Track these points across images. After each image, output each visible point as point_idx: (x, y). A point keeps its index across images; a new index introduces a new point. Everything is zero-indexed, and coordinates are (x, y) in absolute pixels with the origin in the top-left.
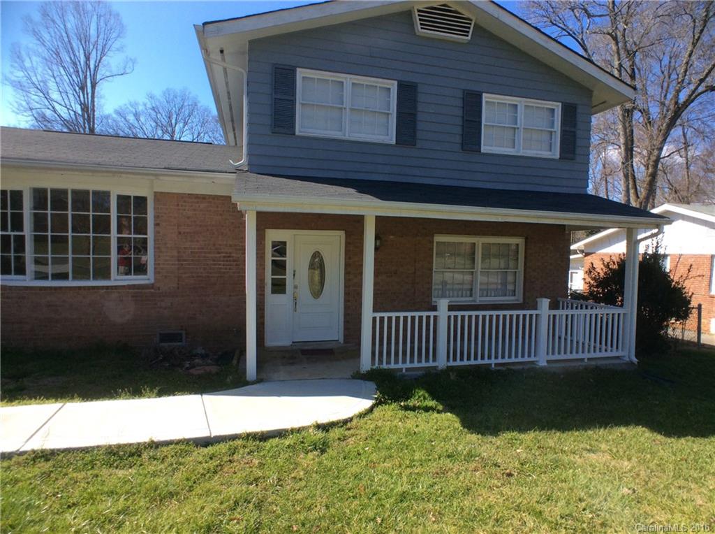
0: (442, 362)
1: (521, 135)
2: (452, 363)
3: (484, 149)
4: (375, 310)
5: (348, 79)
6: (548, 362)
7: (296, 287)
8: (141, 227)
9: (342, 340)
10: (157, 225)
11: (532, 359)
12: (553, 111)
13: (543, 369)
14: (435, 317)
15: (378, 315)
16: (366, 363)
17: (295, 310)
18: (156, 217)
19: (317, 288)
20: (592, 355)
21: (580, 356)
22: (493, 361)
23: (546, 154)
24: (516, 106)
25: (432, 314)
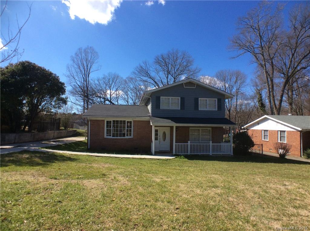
0: (189, 153)
1: (208, 106)
2: (191, 154)
3: (199, 109)
4: (176, 143)
5: (170, 98)
6: (212, 154)
7: (160, 139)
8: (131, 127)
9: (170, 150)
10: (134, 126)
11: (209, 153)
12: (215, 100)
13: (211, 156)
14: (188, 145)
15: (176, 144)
16: (174, 153)
17: (160, 143)
18: (134, 125)
19: (164, 139)
20: (223, 153)
21: (220, 153)
22: (200, 154)
23: (214, 110)
24: (207, 100)
25: (187, 144)
